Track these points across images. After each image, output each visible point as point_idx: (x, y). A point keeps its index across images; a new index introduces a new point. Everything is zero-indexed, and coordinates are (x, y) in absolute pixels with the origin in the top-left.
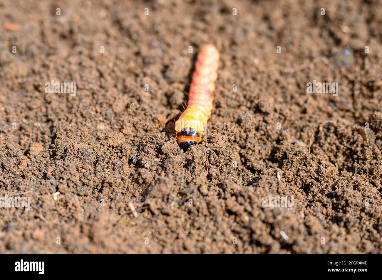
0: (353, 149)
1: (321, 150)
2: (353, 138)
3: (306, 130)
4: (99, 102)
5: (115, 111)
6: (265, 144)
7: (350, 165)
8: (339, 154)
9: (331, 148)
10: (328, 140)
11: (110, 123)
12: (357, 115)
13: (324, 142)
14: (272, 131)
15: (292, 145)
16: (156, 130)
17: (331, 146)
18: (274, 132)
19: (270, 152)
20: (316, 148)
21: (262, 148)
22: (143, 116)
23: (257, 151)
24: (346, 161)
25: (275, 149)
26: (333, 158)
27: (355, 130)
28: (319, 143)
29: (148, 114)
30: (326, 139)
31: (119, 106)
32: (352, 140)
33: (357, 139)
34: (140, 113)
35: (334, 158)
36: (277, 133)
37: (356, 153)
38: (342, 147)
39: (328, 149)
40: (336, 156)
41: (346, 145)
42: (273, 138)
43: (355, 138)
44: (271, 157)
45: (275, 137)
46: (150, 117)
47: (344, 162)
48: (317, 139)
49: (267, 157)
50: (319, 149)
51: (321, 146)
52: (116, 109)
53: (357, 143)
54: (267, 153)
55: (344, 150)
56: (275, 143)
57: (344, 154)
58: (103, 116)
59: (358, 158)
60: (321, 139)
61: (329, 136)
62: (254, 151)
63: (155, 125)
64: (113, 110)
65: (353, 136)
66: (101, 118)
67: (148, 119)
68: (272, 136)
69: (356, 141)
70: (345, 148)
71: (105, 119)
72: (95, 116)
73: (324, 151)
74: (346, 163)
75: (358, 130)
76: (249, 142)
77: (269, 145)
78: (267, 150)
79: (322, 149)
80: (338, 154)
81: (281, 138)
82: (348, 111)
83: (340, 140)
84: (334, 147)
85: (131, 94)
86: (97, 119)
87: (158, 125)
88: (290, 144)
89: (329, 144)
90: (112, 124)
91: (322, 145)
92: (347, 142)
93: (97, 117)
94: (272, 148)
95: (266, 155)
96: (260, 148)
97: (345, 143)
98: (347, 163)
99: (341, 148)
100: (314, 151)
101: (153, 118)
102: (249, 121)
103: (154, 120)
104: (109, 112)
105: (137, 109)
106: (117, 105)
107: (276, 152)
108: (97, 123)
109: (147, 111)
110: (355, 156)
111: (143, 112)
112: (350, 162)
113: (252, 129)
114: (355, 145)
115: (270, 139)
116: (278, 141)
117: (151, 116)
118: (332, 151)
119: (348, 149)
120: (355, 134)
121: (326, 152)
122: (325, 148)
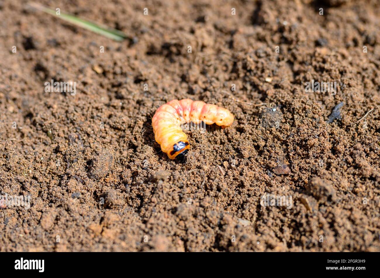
0: (298, 220)
1: (266, 228)
2: (296, 209)
3: (246, 206)
4: (26, 220)
5: (44, 227)
6: (207, 231)
7: (297, 238)
8: (285, 228)
9: (275, 223)
10: (271, 215)
11: (42, 242)
12: (296, 178)
13: (267, 218)
14: (212, 217)
15: (236, 229)
16: (92, 241)
17: (275, 220)
18: (215, 217)
19: (214, 239)
20: (260, 225)
21: (205, 237)
22: (76, 227)
23: (200, 242)
24: (292, 233)
25: (219, 236)
26: (279, 234)
27: (297, 199)
28: (263, 219)
29: (80, 224)
30: (269, 215)
31: (48, 221)
32: (295, 212)
33: (300, 209)
34: (71, 225)
35: (281, 233)
36: (217, 217)
37: (301, 225)
38: (286, 219)
39: (272, 224)
40: (281, 230)
41: (290, 217)
42: (215, 223)
43: (298, 209)
44: (216, 244)
45: (216, 222)
46: (83, 228)
47: (291, 235)
48: (260, 215)
49: (212, 245)
50: (263, 226)
51: (265, 223)
52: (45, 226)
53: (300, 214)
54: (211, 241)
55: (289, 222)
56: (217, 229)
57: (289, 226)
58: (32, 237)
59: (305, 231)
60: (263, 215)
61: (271, 211)
62: (197, 243)
63: (90, 235)
64: (42, 227)
65: (295, 207)
66: (31, 240)
67: (81, 231)
68: (214, 222)
69: (299, 212)
70: (290, 220)
71: (36, 239)
72: (25, 238)
73: (269, 227)
74: (293, 237)
75: (299, 199)
76: (191, 234)
77: (212, 232)
78: (210, 238)
79: (267, 226)
80: (283, 228)
81: (222, 223)
82: (286, 175)
83: (283, 212)
84: (278, 221)
85: (58, 204)
86: (27, 241)
87: (92, 235)
88: (233, 229)
89: (273, 218)
90: (44, 243)
91: (266, 221)
92: (291, 214)
93: (27, 240)
94: (215, 235)
95: (211, 243)
96: (203, 238)
97: (288, 215)
98: (295, 237)
99: (286, 221)
100: (259, 230)
101: (86, 228)
102: (185, 208)
103: (88, 230)
104: (39, 230)
105: (67, 221)
106: (46, 221)
107: (220, 240)
108: (28, 246)
109: (78, 221)
110: (302, 229)
111: (75, 223)
112: (298, 235)
113: (189, 216)
114: (299, 217)
115: (211, 225)
116: (220, 226)
117: (84, 226)
118: (277, 225)
119: (293, 221)
120: (297, 204)
121: (272, 227)
122: (270, 224)
